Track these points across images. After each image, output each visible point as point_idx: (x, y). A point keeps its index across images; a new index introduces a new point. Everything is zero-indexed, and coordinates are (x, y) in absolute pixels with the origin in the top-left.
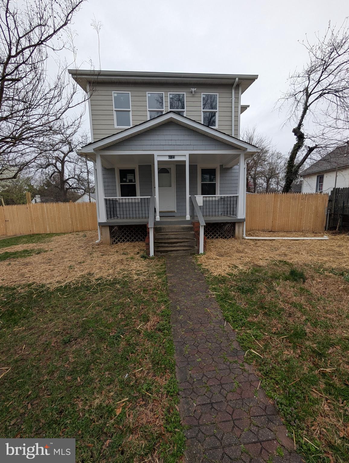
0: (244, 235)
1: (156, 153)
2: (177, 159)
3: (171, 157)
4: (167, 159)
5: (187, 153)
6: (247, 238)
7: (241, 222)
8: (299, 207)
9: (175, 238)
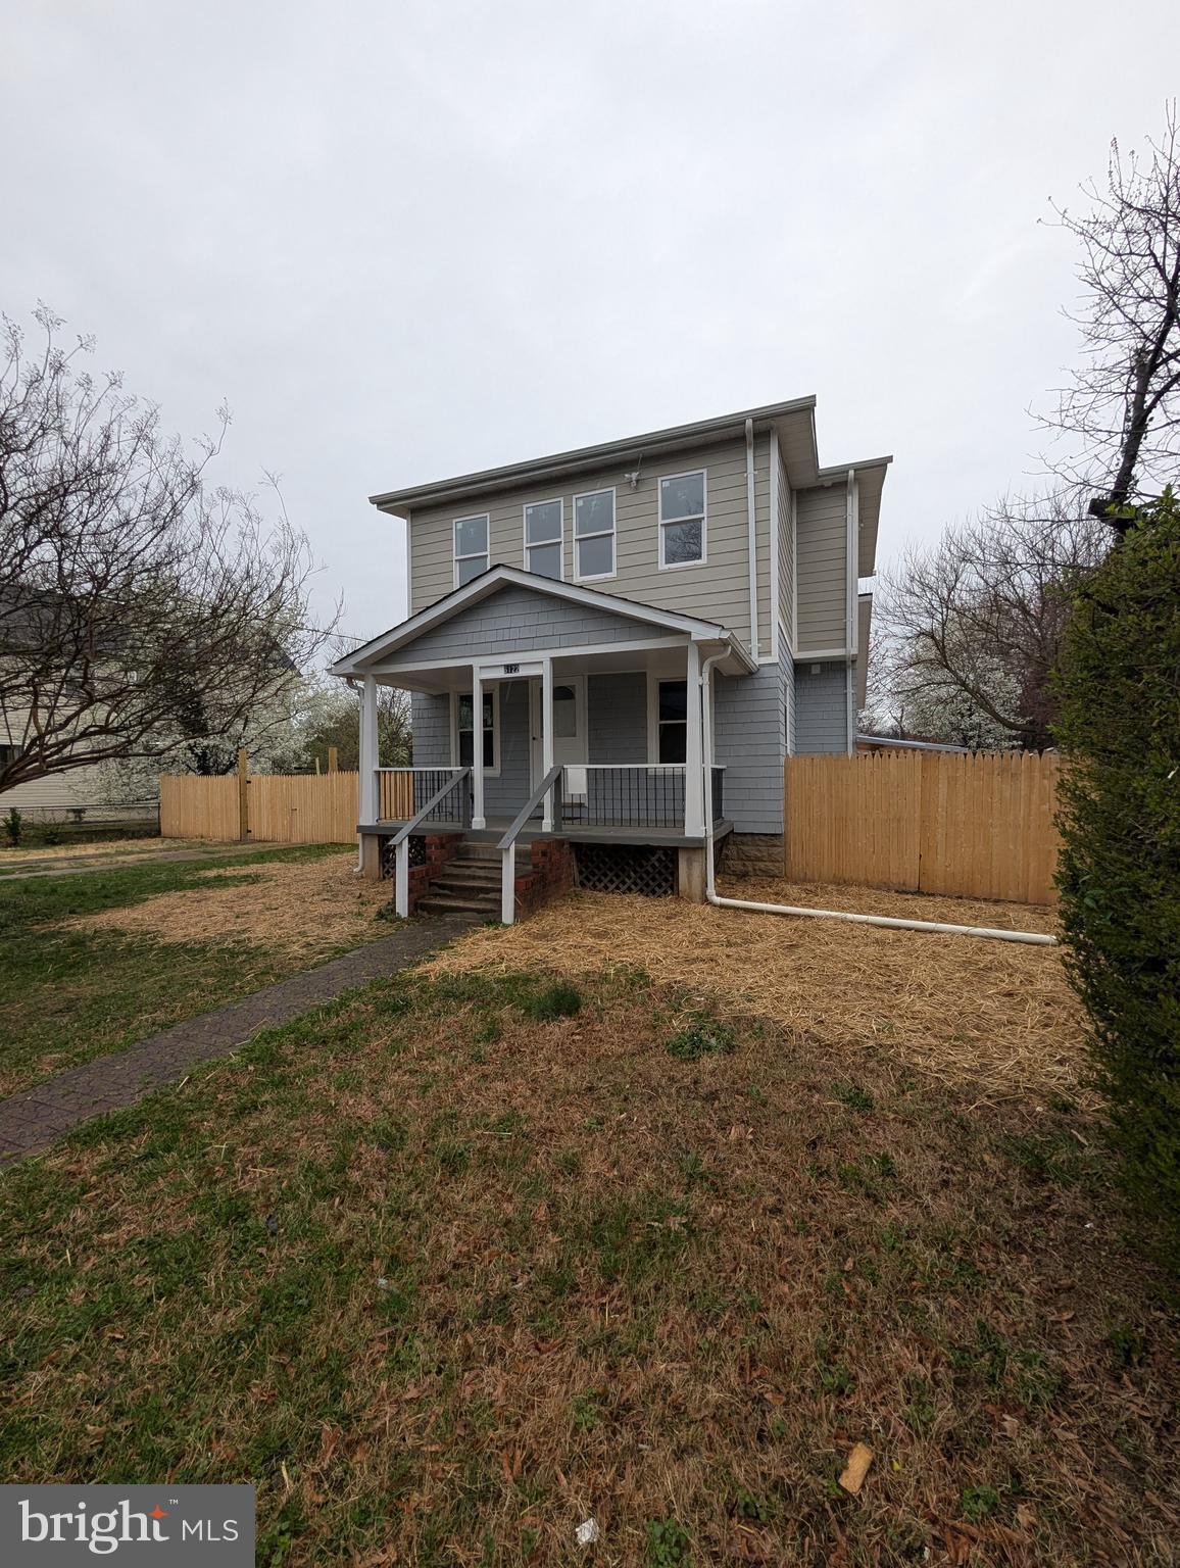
0: (711, 891)
1: (476, 662)
2: (523, 672)
3: (510, 668)
4: (501, 674)
5: (546, 656)
6: (718, 900)
7: (698, 846)
8: (1033, 807)
9: (486, 878)
